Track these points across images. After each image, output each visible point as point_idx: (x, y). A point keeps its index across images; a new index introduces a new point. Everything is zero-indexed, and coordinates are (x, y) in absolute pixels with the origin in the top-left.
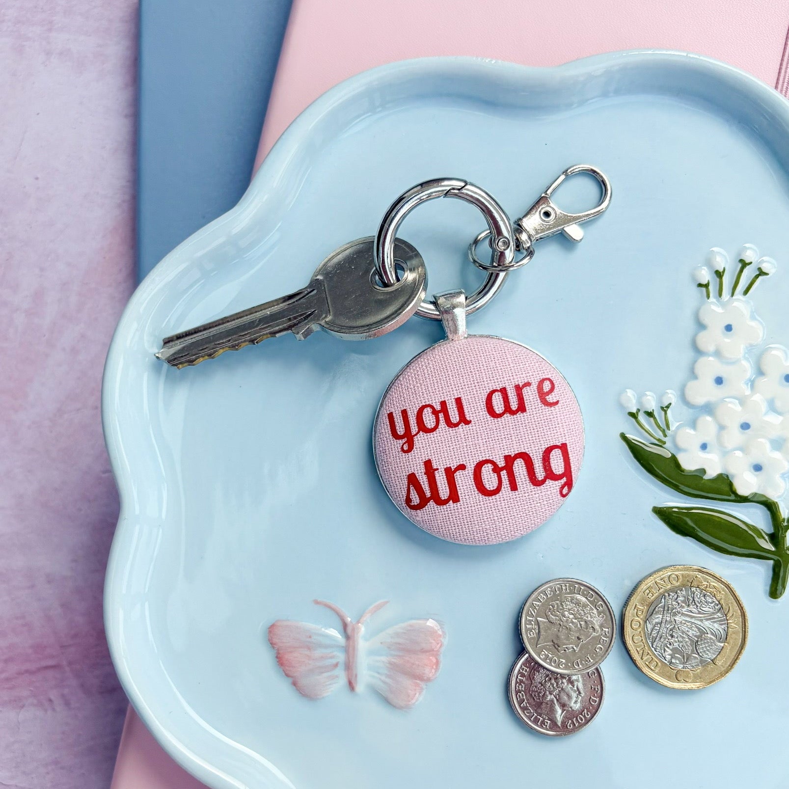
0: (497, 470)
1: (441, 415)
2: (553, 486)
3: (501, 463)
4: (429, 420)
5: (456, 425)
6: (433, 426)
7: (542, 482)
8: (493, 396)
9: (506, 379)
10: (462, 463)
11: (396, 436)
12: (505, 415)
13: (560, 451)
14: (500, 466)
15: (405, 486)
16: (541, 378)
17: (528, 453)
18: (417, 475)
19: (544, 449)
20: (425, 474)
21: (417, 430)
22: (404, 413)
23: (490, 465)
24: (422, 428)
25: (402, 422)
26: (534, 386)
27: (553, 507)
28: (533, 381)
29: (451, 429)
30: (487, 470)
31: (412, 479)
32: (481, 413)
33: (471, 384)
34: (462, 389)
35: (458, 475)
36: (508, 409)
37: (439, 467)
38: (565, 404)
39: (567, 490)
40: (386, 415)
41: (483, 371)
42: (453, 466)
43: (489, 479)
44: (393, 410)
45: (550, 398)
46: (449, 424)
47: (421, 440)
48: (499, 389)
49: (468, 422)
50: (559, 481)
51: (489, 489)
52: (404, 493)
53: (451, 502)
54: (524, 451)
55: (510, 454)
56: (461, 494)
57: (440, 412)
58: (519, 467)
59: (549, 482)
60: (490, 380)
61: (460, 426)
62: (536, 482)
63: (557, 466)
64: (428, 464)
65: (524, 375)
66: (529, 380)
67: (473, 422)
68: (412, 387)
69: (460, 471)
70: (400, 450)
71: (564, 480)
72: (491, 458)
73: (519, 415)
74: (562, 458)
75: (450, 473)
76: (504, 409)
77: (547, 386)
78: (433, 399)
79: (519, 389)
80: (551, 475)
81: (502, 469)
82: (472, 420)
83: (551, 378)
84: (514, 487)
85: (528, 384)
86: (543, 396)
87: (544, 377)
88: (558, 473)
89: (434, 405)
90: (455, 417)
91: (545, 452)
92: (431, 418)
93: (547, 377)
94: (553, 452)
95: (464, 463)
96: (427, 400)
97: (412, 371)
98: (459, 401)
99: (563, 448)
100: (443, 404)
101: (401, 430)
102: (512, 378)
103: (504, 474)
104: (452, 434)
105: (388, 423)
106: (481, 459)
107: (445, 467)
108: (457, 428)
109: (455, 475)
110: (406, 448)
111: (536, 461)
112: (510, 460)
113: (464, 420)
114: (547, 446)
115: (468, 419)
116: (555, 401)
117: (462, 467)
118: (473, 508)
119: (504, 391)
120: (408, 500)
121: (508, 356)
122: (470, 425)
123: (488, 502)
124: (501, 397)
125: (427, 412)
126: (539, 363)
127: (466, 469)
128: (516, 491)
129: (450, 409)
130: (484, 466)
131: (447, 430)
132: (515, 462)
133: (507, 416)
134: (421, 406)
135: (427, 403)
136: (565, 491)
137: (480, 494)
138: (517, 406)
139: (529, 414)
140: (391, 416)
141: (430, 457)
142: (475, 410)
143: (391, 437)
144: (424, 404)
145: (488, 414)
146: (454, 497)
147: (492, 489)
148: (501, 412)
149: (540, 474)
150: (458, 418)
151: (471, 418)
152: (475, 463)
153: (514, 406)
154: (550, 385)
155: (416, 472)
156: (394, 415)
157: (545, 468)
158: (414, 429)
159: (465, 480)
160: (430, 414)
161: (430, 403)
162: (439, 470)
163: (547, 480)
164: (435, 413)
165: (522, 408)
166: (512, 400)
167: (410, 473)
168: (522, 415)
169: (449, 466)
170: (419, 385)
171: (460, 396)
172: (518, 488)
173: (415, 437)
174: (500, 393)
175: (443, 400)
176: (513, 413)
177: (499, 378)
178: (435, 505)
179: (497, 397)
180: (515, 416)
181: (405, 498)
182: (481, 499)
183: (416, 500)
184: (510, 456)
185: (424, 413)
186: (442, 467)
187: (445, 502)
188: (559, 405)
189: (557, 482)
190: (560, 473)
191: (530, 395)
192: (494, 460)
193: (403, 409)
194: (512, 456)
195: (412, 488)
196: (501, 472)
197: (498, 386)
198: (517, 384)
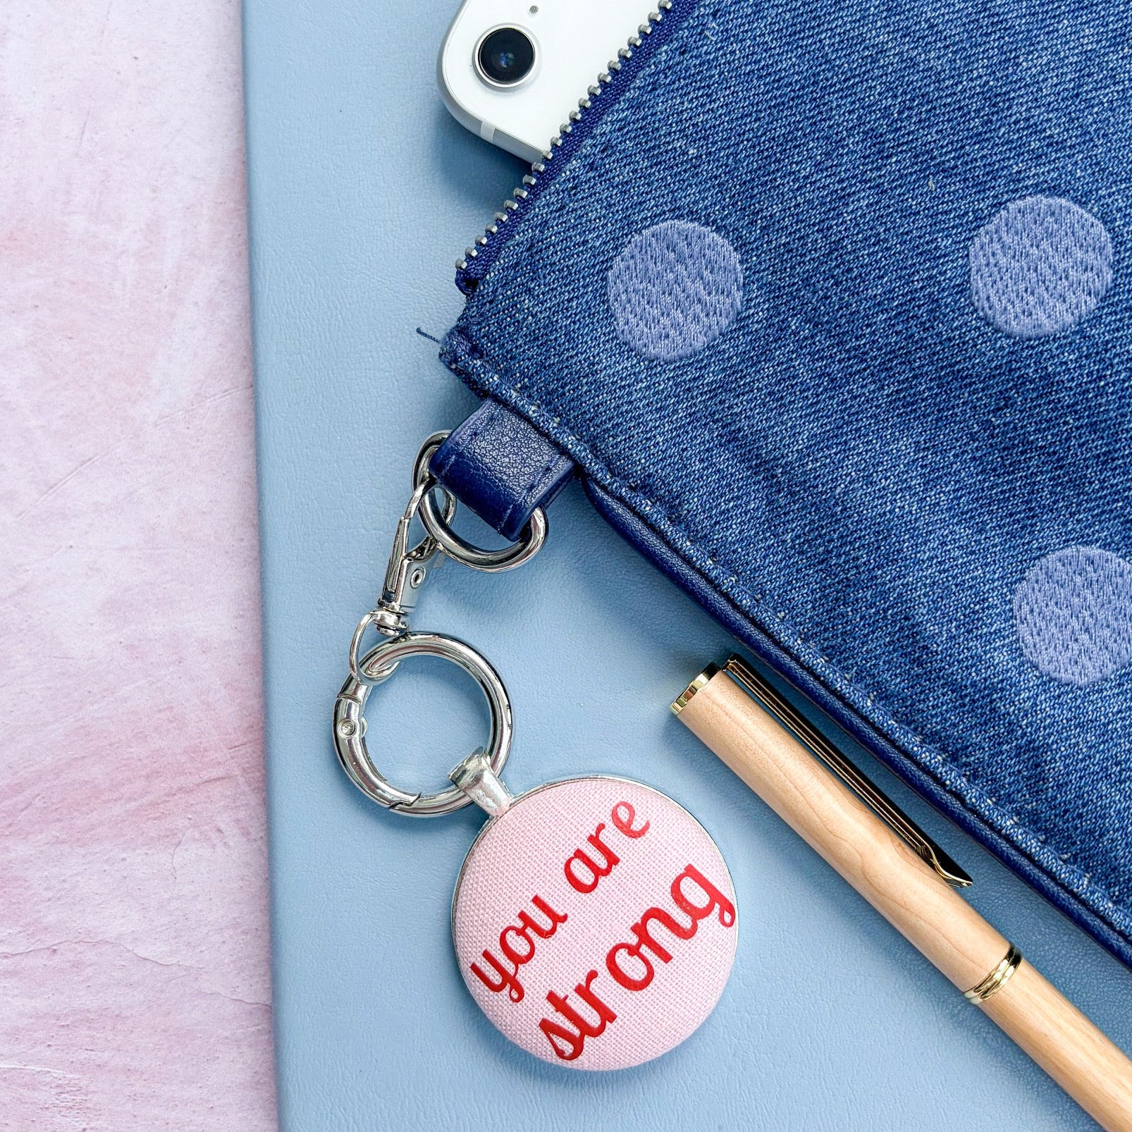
0: (633, 951)
1: (529, 931)
2: (710, 925)
3: (633, 940)
4: (519, 945)
5: (553, 931)
6: (528, 950)
7: (695, 927)
8: (572, 867)
9: (573, 839)
10: (589, 970)
11: (497, 989)
12: (600, 881)
13: (689, 878)
14: (634, 944)
15: (546, 1040)
16: (611, 808)
17: (654, 906)
18: (549, 1019)
19: (669, 890)
20: (557, 1011)
21: (513, 966)
22: (487, 955)
23: (622, 951)
24: (518, 960)
25: (493, 968)
26: (610, 825)
27: (727, 947)
28: (605, 819)
29: (550, 939)
30: (622, 958)
31: (547, 1027)
32: (572, 897)
33: (538, 871)
34: (532, 884)
35: (595, 987)
36: (598, 872)
37: (568, 993)
38: (658, 819)
39: (729, 915)
40: (470, 969)
41: (542, 847)
42: (582, 980)
43: (632, 967)
44: (473, 960)
45: (636, 826)
46: (545, 934)
47: (525, 975)
48: (572, 855)
49: (565, 918)
50: (713, 913)
51: (640, 979)
52: (550, 1048)
53: (608, 1023)
54: (649, 907)
55: (635, 921)
56: (613, 1006)
57: (525, 927)
58: (656, 929)
59: (701, 923)
60: (557, 852)
61: (558, 928)
62: (686, 934)
63: (698, 897)
64: (552, 997)
65: (591, 819)
66: (599, 820)
67: (569, 915)
68: (476, 918)
69: (594, 980)
70: (511, 1002)
71: (717, 906)
72: (618, 942)
73: (615, 869)
74: (696, 884)
75: (584, 992)
76: (593, 875)
77: (623, 814)
78: (508, 917)
79: (594, 840)
80: (697, 914)
81: (639, 946)
82: (568, 913)
83: (623, 800)
84: (666, 957)
85: (601, 827)
86: (626, 829)
87: (614, 804)
88: (704, 905)
89: (513, 924)
90: (545, 922)
91: (672, 891)
92: (521, 942)
93: (617, 802)
94: (682, 884)
95: (592, 968)
96: (502, 924)
97: (464, 898)
98: (537, 901)
99: (691, 871)
100: (522, 916)
101: (496, 979)
102: (578, 832)
103: (644, 950)
104: (556, 945)
105: (478, 979)
106: (608, 951)
107: (574, 987)
108: (556, 933)
109: (591, 989)
110: (515, 995)
111: (670, 909)
112: (640, 929)
113: (558, 919)
114: (670, 884)
115: (561, 914)
116: (644, 824)
117: (592, 975)
118: (638, 1014)
119: (579, 854)
120: (560, 1053)
121: (560, 809)
122: (569, 919)
123: (649, 994)
124: (581, 863)
125: (511, 936)
126: (599, 792)
127: (599, 974)
128: (672, 960)
129: (534, 916)
130: (616, 957)
131: (548, 943)
132: (648, 927)
133: (602, 879)
134: (499, 935)
135: (505, 927)
136: (727, 918)
137: (635, 992)
138: (605, 861)
139: (625, 861)
140: (474, 968)
141: (549, 988)
142: (562, 898)
143: (491, 993)
144: (501, 930)
145: (580, 894)
146: (607, 1016)
147: (643, 977)
148: (593, 880)
149: (684, 921)
150: (550, 921)
151: (565, 911)
152: (604, 960)
153: (602, 863)
154: (626, 810)
155: (546, 1016)
156: (478, 964)
157: (685, 911)
158: (509, 966)
159: (605, 988)
160: (516, 938)
161: (508, 924)
162: (570, 996)
163: (698, 922)
164: (521, 932)
165: (613, 860)
166: (595, 858)
167: (540, 1021)
168: (618, 867)
169: (576, 984)
170: (482, 911)
171: (535, 894)
172: (672, 954)
173: (518, 976)
174: (577, 860)
175: (519, 911)
176: (607, 872)
177: (564, 842)
178: (593, 1039)
179: (578, 867)
180: (611, 874)
181: (554, 1053)
182: (639, 997)
183: (568, 1048)
184: (637, 924)
185: (508, 942)
186: (571, 990)
187: (602, 1028)
188: (652, 825)
189: (710, 916)
190: (707, 902)
191: (611, 837)
192: (623, 941)
193: (482, 952)
194: (640, 922)
195: (554, 1037)
196: (641, 950)
197: (569, 853)
198: (588, 835)
